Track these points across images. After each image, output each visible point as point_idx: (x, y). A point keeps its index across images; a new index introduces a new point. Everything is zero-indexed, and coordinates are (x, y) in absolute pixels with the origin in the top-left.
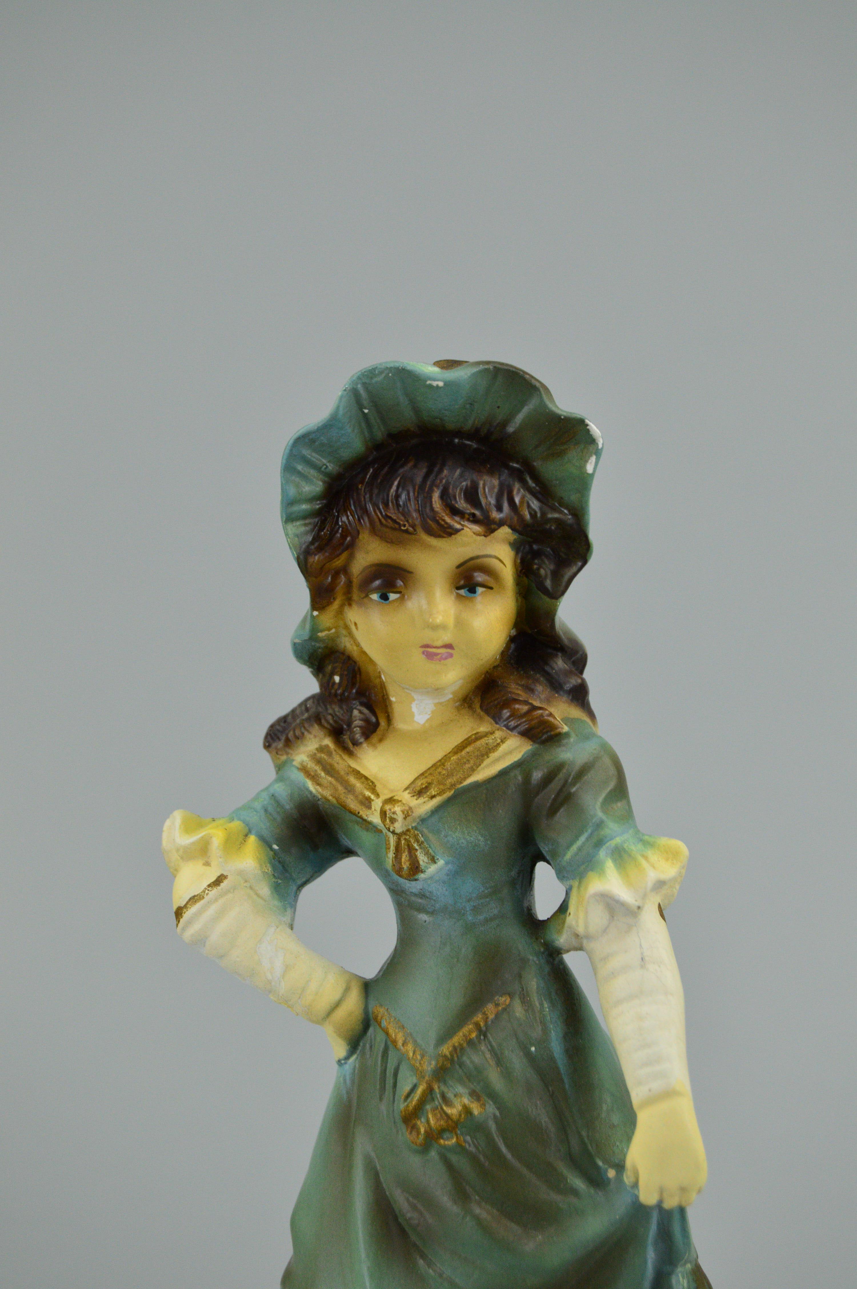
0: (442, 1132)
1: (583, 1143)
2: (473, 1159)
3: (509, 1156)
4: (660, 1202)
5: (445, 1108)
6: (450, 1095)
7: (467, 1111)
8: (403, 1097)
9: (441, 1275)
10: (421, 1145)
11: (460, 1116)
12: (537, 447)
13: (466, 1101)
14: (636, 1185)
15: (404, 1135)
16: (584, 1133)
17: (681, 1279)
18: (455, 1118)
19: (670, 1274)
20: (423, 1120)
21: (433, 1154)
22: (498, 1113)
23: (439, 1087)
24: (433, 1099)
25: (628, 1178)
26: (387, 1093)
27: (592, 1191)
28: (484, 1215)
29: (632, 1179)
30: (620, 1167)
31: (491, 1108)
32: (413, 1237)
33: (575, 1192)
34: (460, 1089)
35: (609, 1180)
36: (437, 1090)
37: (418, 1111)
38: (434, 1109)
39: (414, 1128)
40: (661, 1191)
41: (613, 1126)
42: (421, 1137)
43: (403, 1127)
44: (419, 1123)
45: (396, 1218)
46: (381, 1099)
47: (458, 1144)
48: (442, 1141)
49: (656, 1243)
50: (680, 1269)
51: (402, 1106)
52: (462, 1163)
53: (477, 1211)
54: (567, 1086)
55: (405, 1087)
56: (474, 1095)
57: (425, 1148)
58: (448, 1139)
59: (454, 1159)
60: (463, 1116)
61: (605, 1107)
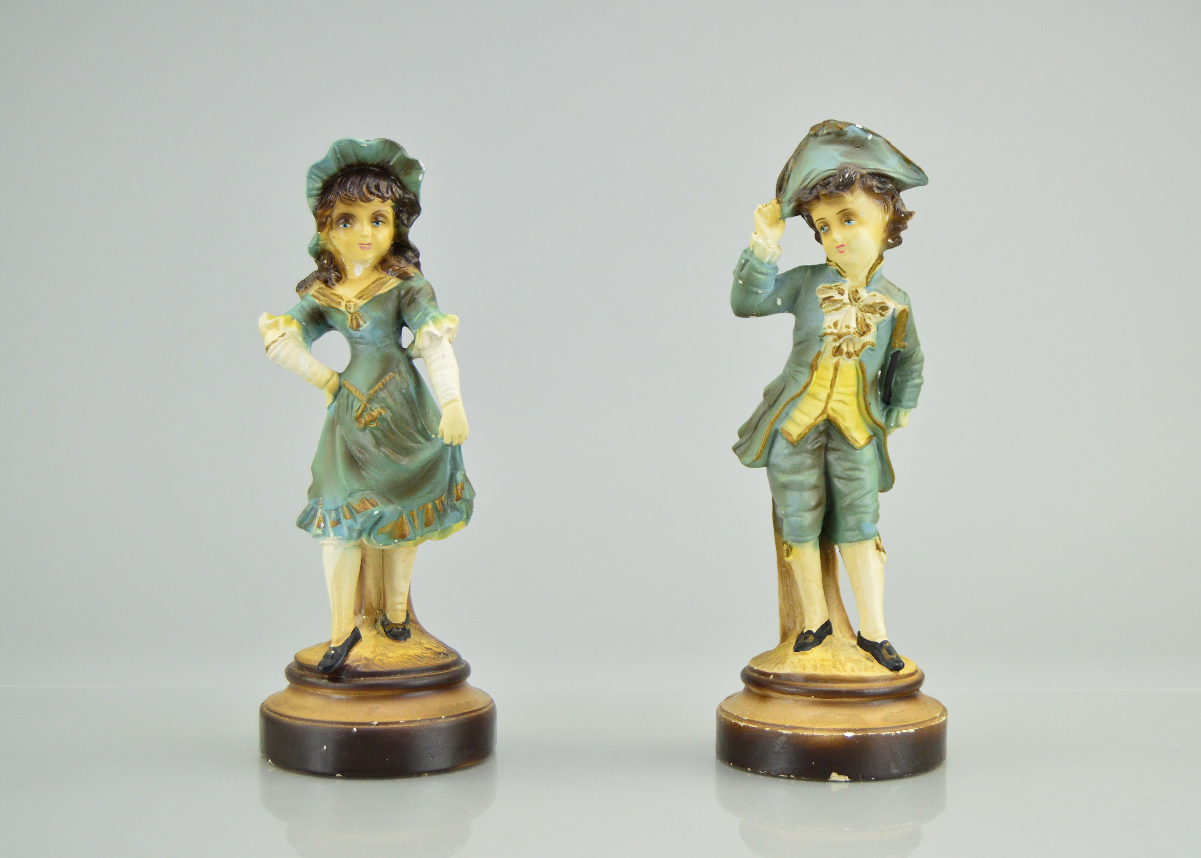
0: (371, 421)
1: (422, 425)
2: (383, 432)
3: (396, 430)
4: (452, 442)
5: (371, 413)
6: (373, 408)
7: (380, 413)
8: (355, 411)
9: (371, 476)
10: (363, 428)
11: (377, 415)
12: (401, 170)
13: (379, 410)
14: (442, 438)
15: (356, 425)
16: (423, 422)
17: (460, 476)
18: (375, 416)
19: (456, 474)
20: (363, 418)
21: (367, 431)
22: (391, 415)
23: (369, 406)
24: (367, 411)
25: (439, 436)
26: (349, 412)
27: (426, 443)
28: (387, 452)
29: (441, 435)
30: (436, 435)
31: (389, 413)
32: (360, 464)
33: (420, 443)
34: (377, 406)
35: (433, 438)
36: (368, 407)
37: (361, 415)
38: (367, 414)
39: (360, 422)
40: (452, 437)
41: (433, 421)
42: (363, 425)
43: (356, 422)
44: (362, 420)
45: (353, 457)
46: (347, 413)
47: (377, 426)
48: (371, 426)
49: (450, 462)
50: (459, 472)
51: (355, 414)
52: (378, 434)
53: (384, 450)
54: (416, 405)
55: (356, 407)
56: (382, 408)
57: (364, 429)
58: (373, 424)
59: (375, 432)
60: (379, 415)
61: (430, 415)
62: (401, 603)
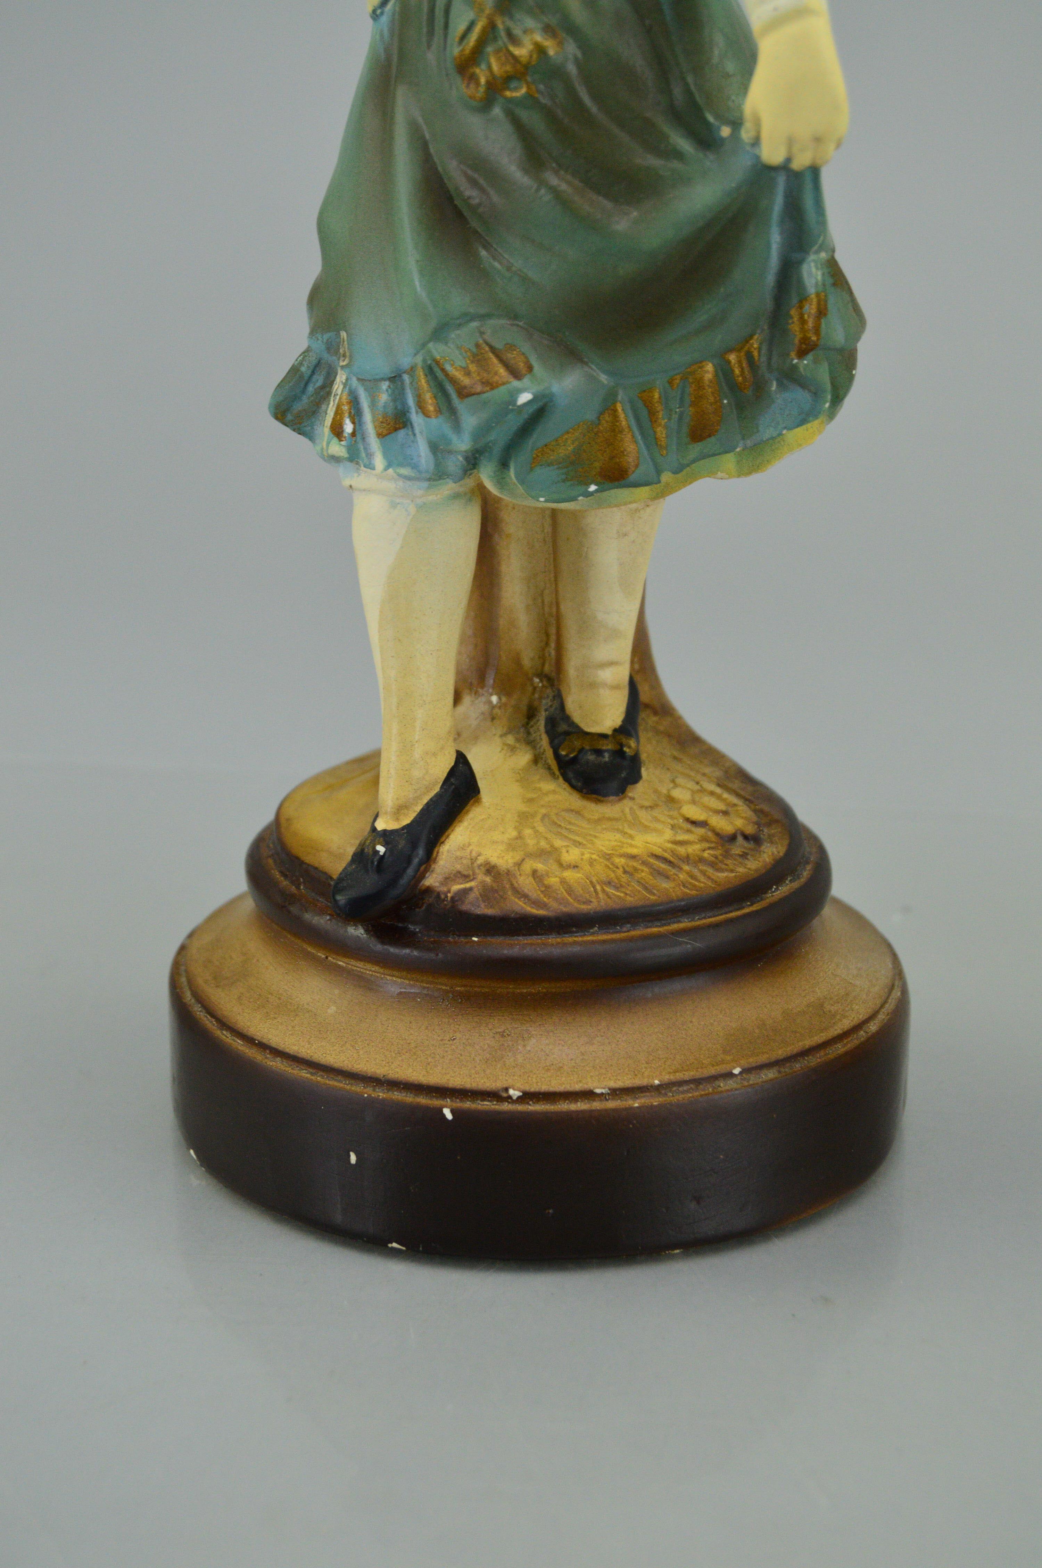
0: (508, 79)
1: (688, 92)
2: (549, 115)
3: (594, 109)
4: (788, 160)
5: (511, 48)
6: (517, 31)
7: (540, 50)
8: (457, 40)
9: (509, 269)
10: (481, 100)
11: (531, 57)
13: (538, 38)
14: (756, 142)
15: (459, 89)
16: (690, 79)
17: (814, 270)
18: (524, 60)
19: (800, 262)
20: (483, 66)
21: (497, 111)
22: (579, 55)
23: (503, 22)
24: (495, 39)
25: (746, 134)
26: (436, 39)
27: (701, 155)
28: (564, 187)
29: (752, 134)
30: (736, 124)
31: (571, 48)
32: (474, 223)
33: (679, 155)
34: (530, 23)
35: (723, 140)
36: (500, 26)
37: (477, 55)
38: (497, 51)
39: (473, 78)
40: (790, 142)
41: (727, 76)
42: (482, 89)
43: (458, 79)
44: (478, 71)
45: (450, 199)
46: (429, 46)
47: (529, 96)
48: (508, 94)
49: (782, 222)
50: (812, 257)
51: (456, 51)
52: (533, 120)
53: (554, 181)
54: (668, 18)
55: (459, 26)
56: (548, 30)
57: (486, 104)
58: (516, 89)
59: (524, 115)
60: (535, 56)
61: (716, 52)
62: (611, 664)
